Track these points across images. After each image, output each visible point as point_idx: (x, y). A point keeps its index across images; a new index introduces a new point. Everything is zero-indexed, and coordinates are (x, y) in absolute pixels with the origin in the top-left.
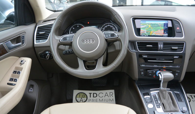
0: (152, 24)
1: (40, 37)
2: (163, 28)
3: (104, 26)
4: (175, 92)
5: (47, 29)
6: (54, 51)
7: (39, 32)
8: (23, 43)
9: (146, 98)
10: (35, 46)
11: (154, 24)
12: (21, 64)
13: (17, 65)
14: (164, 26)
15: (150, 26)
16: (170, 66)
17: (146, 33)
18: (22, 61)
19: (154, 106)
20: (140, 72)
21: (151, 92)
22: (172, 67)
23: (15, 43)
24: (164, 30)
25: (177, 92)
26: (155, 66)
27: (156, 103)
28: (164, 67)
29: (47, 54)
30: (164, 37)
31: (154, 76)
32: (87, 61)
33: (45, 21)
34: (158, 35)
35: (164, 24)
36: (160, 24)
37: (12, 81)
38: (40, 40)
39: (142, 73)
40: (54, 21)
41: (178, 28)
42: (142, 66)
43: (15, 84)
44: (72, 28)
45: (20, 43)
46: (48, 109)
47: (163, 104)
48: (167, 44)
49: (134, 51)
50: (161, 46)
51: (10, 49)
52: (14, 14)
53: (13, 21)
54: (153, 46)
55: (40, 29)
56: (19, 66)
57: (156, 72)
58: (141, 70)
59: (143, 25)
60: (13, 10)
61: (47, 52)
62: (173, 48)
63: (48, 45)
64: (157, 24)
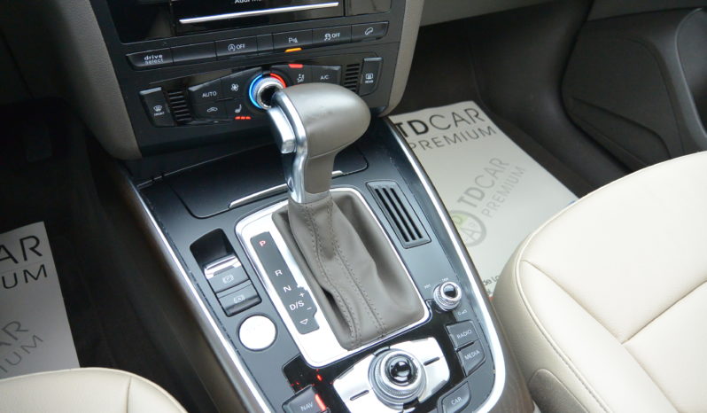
4: (374, 185)
9: (220, 276)
19: (278, 323)
21: (241, 226)
22: (336, 37)
26: (233, 49)
27: (286, 299)
28: (294, 45)
31: (238, 111)
39: (158, 109)
42: (149, 62)
47: (329, 296)
57: (245, 84)
58: (144, 92)
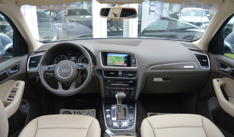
0: (115, 57)
1: (31, 65)
2: (124, 60)
3: (81, 57)
4: (130, 107)
5: (37, 59)
6: (41, 77)
7: (31, 61)
8: (19, 70)
9: (107, 111)
10: (28, 72)
11: (118, 57)
12: (17, 85)
13: (14, 86)
14: (125, 58)
15: (114, 58)
16: (127, 89)
17: (111, 63)
18: (18, 83)
19: (111, 116)
20: (105, 93)
21: (112, 107)
22: (128, 89)
23: (13, 70)
24: (125, 62)
25: (131, 108)
26: (116, 88)
27: (113, 114)
28: (123, 89)
29: (37, 78)
30: (125, 67)
32: (64, 84)
33: (36, 53)
34: (120, 65)
35: (125, 57)
36: (121, 57)
37: (11, 97)
38: (32, 68)
39: (107, 93)
40: (44, 52)
41: (133, 60)
42: (107, 88)
43: (13, 100)
44: (57, 58)
45: (17, 70)
46: (37, 118)
47: (118, 115)
48: (125, 72)
49: (101, 77)
50: (120, 73)
51: (10, 74)
52: (12, 47)
53: (11, 53)
54: (115, 73)
55: (32, 59)
56: (16, 87)
57: (117, 92)
58: (106, 91)
59: (110, 58)
60: (11, 44)
61: (37, 77)
62: (129, 75)
63: (37, 71)
64: (120, 57)
